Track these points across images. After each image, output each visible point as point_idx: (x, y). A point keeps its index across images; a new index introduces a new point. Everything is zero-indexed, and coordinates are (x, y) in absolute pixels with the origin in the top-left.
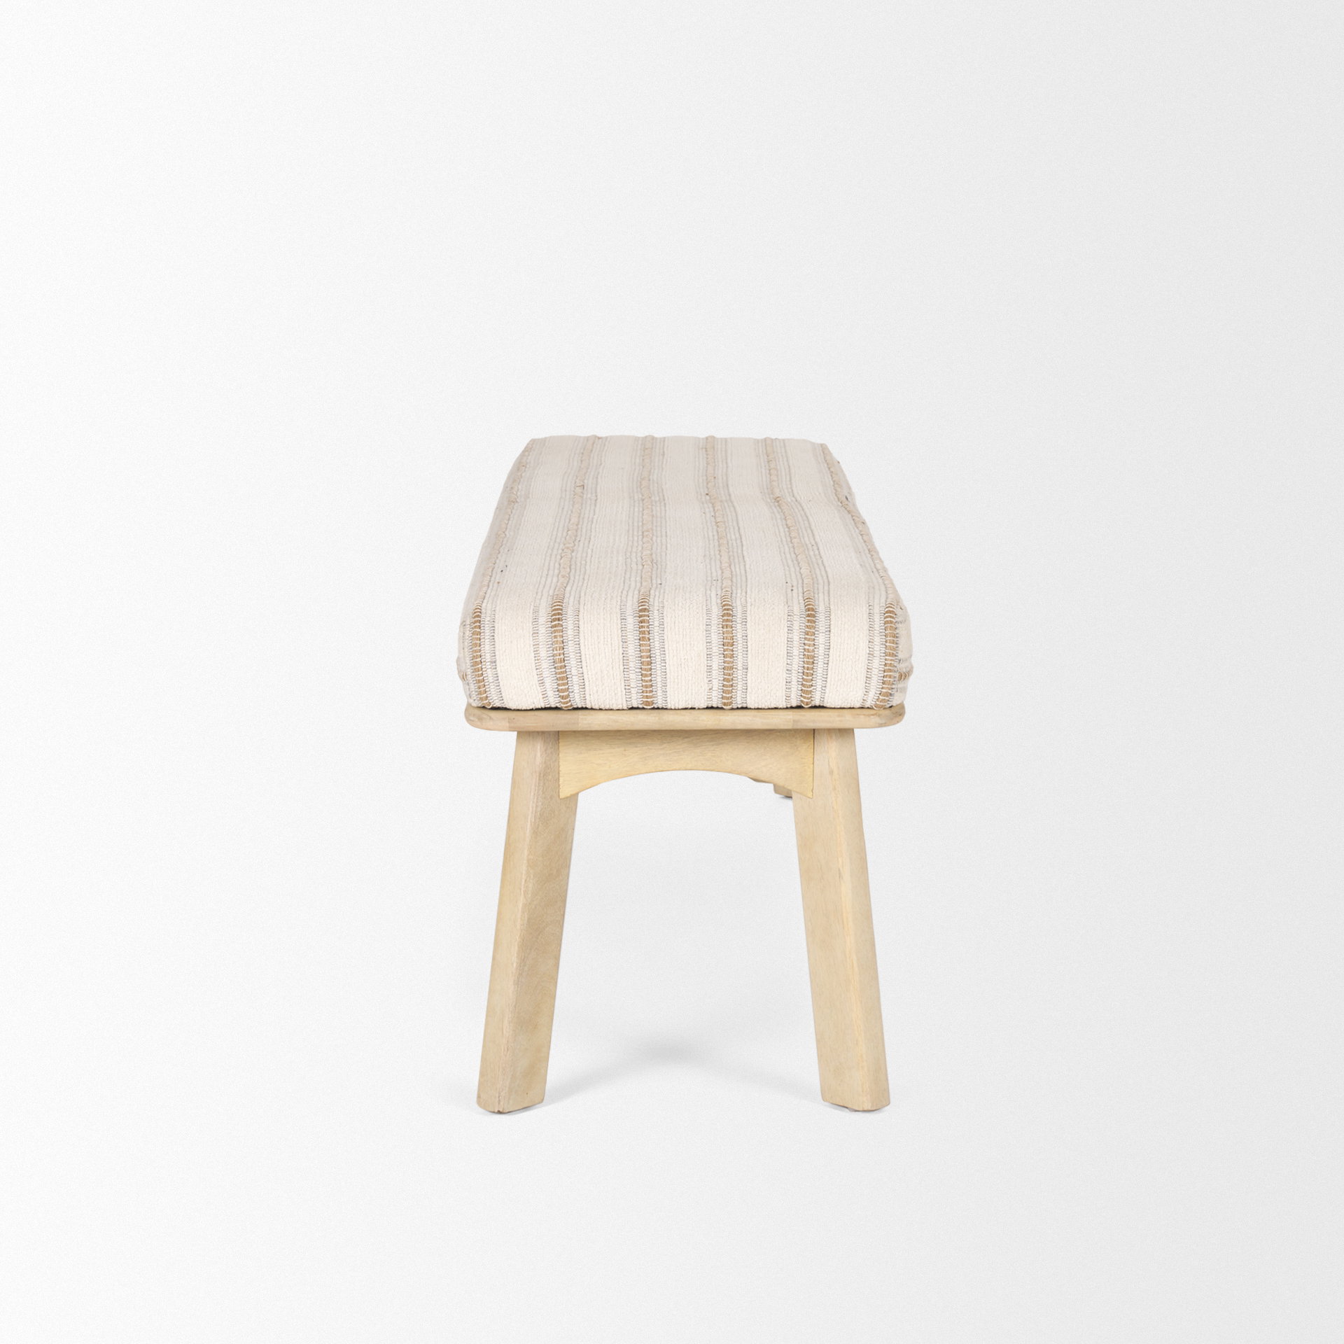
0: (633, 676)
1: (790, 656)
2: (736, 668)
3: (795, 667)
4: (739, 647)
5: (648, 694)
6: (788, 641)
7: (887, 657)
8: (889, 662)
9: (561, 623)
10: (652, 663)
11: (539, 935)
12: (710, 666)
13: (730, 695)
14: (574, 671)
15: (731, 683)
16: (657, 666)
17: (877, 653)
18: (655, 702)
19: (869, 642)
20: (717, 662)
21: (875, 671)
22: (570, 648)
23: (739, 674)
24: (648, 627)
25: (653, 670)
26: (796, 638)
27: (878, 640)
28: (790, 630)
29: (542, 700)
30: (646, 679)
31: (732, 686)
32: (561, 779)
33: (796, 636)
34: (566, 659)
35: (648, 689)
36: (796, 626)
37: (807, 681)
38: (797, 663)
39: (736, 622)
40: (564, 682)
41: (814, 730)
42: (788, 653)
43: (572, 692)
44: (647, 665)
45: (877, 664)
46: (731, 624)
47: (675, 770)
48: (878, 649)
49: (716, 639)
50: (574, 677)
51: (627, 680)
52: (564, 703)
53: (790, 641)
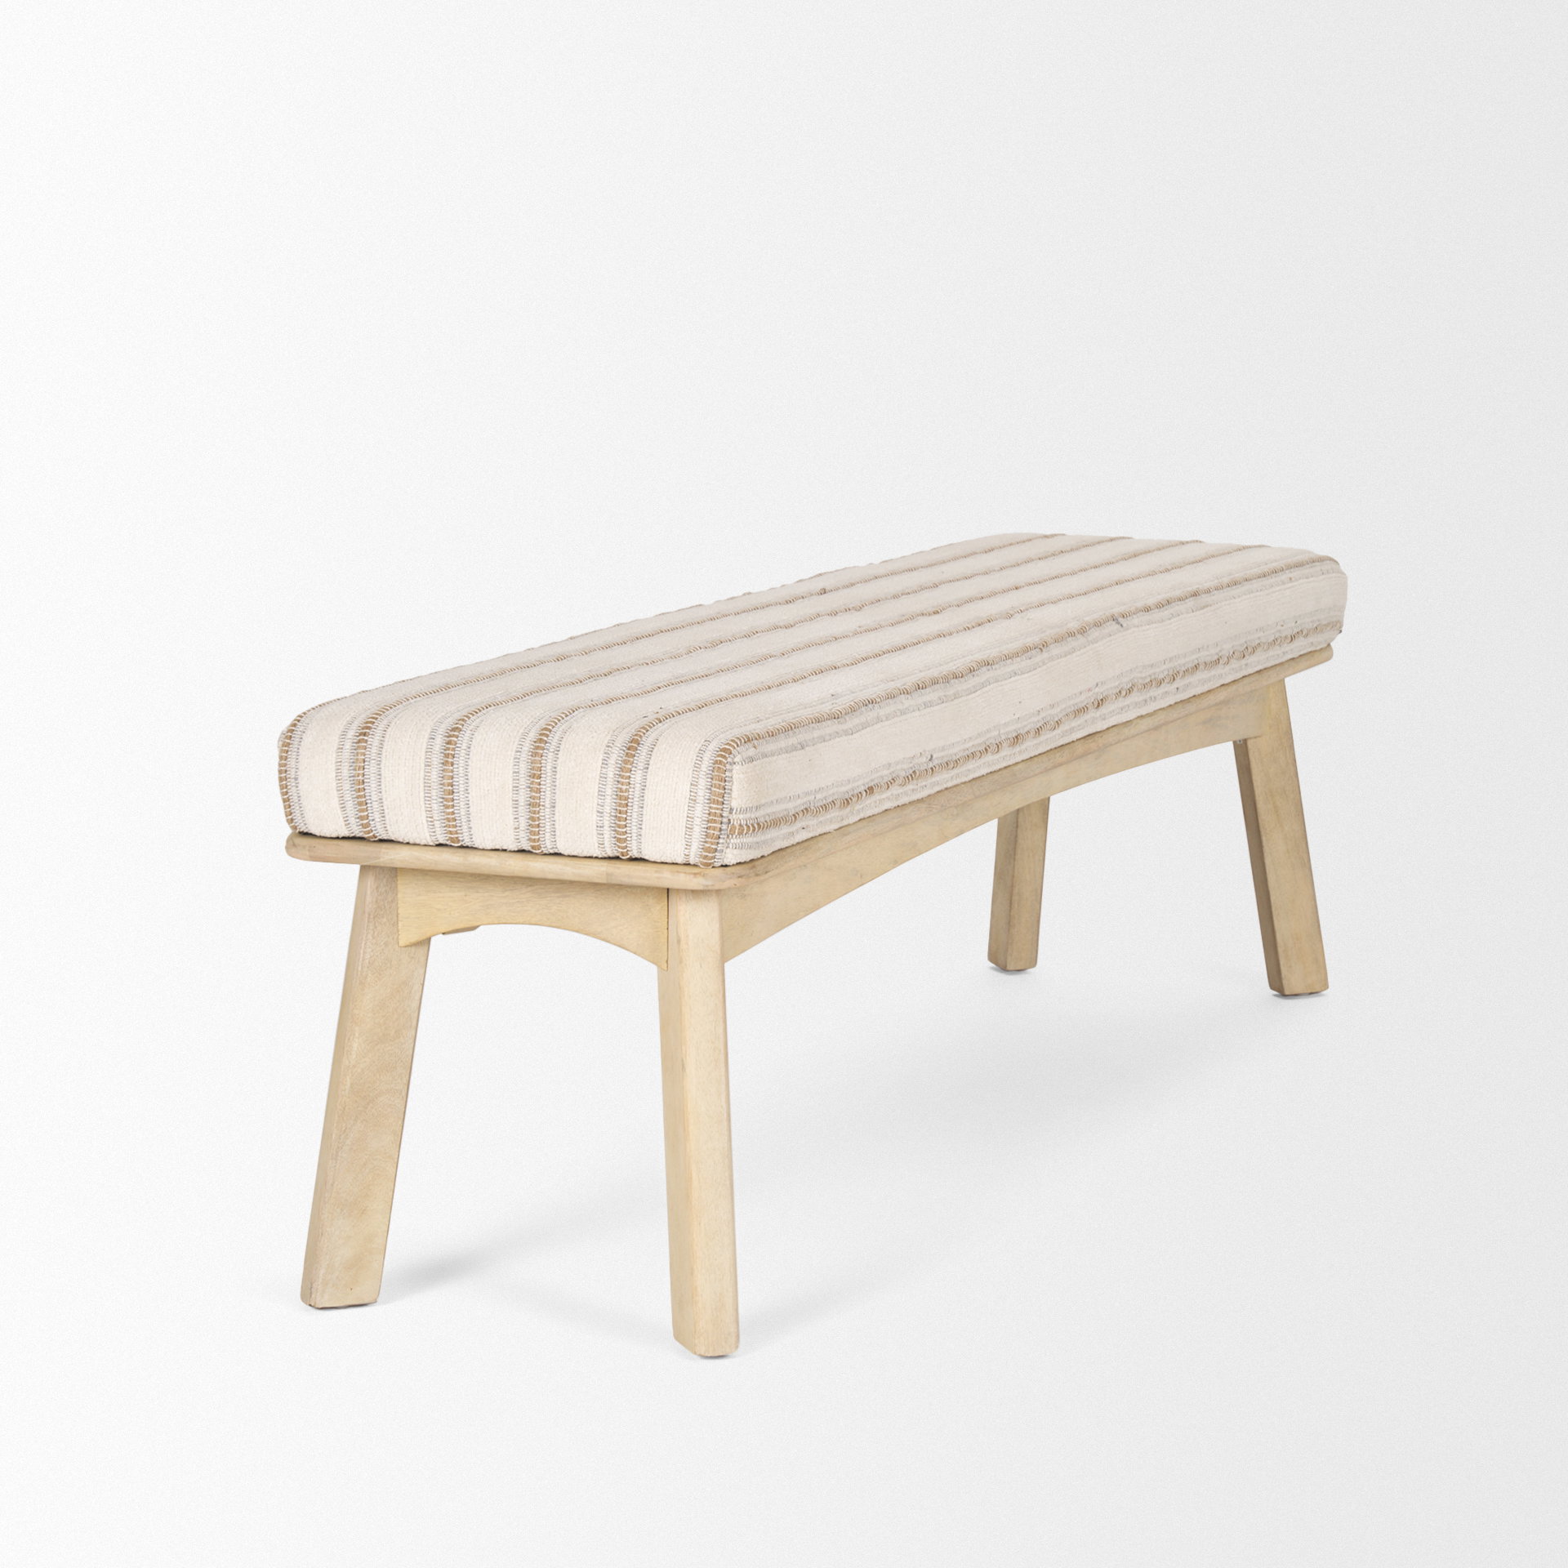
0: (435, 807)
1: (602, 795)
2: (543, 806)
3: (607, 809)
4: (547, 780)
5: (450, 829)
6: (601, 777)
7: (712, 805)
8: (713, 811)
9: (366, 738)
10: (453, 792)
11: (368, 1104)
12: (517, 801)
13: (537, 837)
14: (374, 798)
15: (537, 823)
16: (460, 796)
17: (700, 799)
18: (461, 839)
19: (691, 784)
20: (523, 796)
21: (697, 821)
22: (371, 769)
23: (546, 812)
24: (454, 750)
25: (455, 801)
26: (611, 775)
27: (703, 783)
28: (605, 763)
29: (344, 828)
30: (448, 811)
31: (538, 826)
32: (400, 924)
33: (611, 772)
34: (365, 781)
35: (451, 823)
36: (612, 761)
37: (619, 826)
38: (609, 804)
39: (548, 750)
40: (363, 807)
41: (668, 889)
42: (599, 791)
43: (373, 820)
44: (449, 793)
45: (700, 811)
46: (541, 752)
47: (519, 923)
48: (702, 793)
49: (524, 768)
50: (374, 803)
51: (429, 810)
52: (365, 832)
53: (603, 777)
